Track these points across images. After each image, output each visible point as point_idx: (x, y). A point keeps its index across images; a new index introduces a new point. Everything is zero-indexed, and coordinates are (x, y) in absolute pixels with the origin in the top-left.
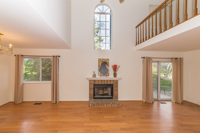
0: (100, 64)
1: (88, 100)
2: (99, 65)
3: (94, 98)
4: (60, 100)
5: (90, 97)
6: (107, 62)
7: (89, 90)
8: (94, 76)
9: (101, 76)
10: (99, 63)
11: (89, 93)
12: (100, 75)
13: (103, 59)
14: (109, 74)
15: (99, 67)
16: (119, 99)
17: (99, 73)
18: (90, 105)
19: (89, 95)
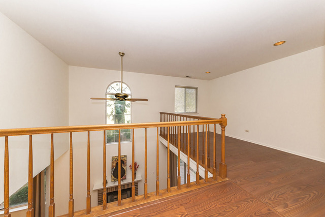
2: (112, 166)
6: (124, 160)
8: (105, 182)
9: (115, 181)
10: (113, 163)
12: (113, 180)
14: (126, 176)
15: (112, 169)
17: (113, 177)
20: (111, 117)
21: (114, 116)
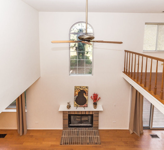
0: (77, 93)
1: (62, 128)
2: (75, 94)
3: (69, 127)
4: (28, 129)
5: (64, 128)
6: (86, 91)
7: (63, 121)
8: (69, 107)
9: (77, 107)
10: (75, 92)
11: (63, 124)
12: (75, 106)
13: (80, 87)
14: (87, 104)
15: (75, 96)
16: (100, 128)
17: (76, 103)
18: (62, 143)
19: (63, 125)
20: (75, 48)
21: (76, 48)
